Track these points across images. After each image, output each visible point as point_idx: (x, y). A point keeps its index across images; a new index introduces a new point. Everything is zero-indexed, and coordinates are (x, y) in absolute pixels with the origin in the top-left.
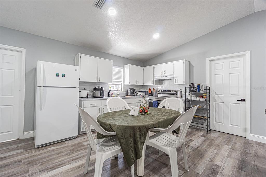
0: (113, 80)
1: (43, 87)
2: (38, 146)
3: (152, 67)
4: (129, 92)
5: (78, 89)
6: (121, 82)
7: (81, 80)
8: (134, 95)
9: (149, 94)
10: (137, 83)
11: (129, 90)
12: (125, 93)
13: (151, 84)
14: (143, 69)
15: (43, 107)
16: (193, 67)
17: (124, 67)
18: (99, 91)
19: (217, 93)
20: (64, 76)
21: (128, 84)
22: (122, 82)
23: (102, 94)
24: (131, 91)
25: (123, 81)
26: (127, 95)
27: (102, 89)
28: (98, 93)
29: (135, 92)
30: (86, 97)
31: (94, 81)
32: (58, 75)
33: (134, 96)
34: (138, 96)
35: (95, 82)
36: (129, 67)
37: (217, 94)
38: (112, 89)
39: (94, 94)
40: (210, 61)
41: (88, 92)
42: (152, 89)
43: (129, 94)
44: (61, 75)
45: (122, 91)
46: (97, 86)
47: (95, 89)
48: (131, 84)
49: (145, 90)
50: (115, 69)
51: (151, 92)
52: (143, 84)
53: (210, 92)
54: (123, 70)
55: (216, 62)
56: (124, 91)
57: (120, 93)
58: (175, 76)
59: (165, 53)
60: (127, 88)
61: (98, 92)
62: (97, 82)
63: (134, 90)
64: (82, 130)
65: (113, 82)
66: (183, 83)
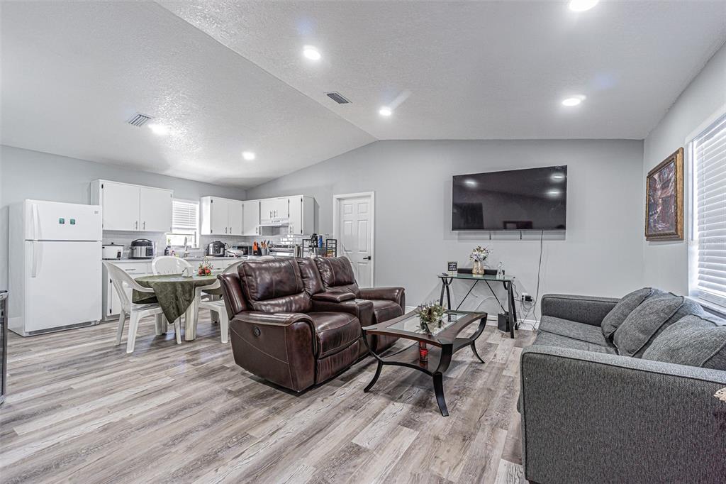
0: (173, 226)
1: (39, 241)
2: (30, 333)
3: (256, 202)
4: (211, 249)
5: (101, 244)
6: (194, 229)
7: (105, 229)
8: (221, 253)
9: (255, 252)
10: (229, 231)
11: (211, 245)
12: (203, 250)
13: (254, 234)
14: (243, 206)
15: (37, 271)
16: (318, 207)
17: (200, 200)
18: (144, 248)
19: (346, 249)
20: (73, 222)
21: (209, 233)
22: (196, 229)
23: (150, 253)
24: (214, 247)
25: (197, 227)
26: (208, 255)
27: (149, 244)
28: (141, 251)
29: (224, 250)
30: (116, 258)
31: (132, 230)
32: (62, 222)
33: (223, 256)
34: (230, 256)
35: (135, 230)
36: (210, 202)
37: (346, 251)
38: (173, 243)
39: (132, 253)
40: (339, 199)
41: (121, 249)
42: (260, 243)
43: (211, 253)
44: (67, 222)
45: (198, 247)
46: (139, 238)
47: (135, 244)
48: (213, 233)
49: (247, 244)
50: (177, 204)
51: (259, 249)
52: (243, 233)
53: (336, 248)
54: (197, 206)
55: (345, 202)
56: (202, 246)
57: (191, 251)
58: (289, 221)
59: (282, 177)
60: (207, 241)
61: (141, 249)
62: (138, 230)
63: (223, 246)
64: (109, 314)
65: (174, 231)
66: (300, 233)
